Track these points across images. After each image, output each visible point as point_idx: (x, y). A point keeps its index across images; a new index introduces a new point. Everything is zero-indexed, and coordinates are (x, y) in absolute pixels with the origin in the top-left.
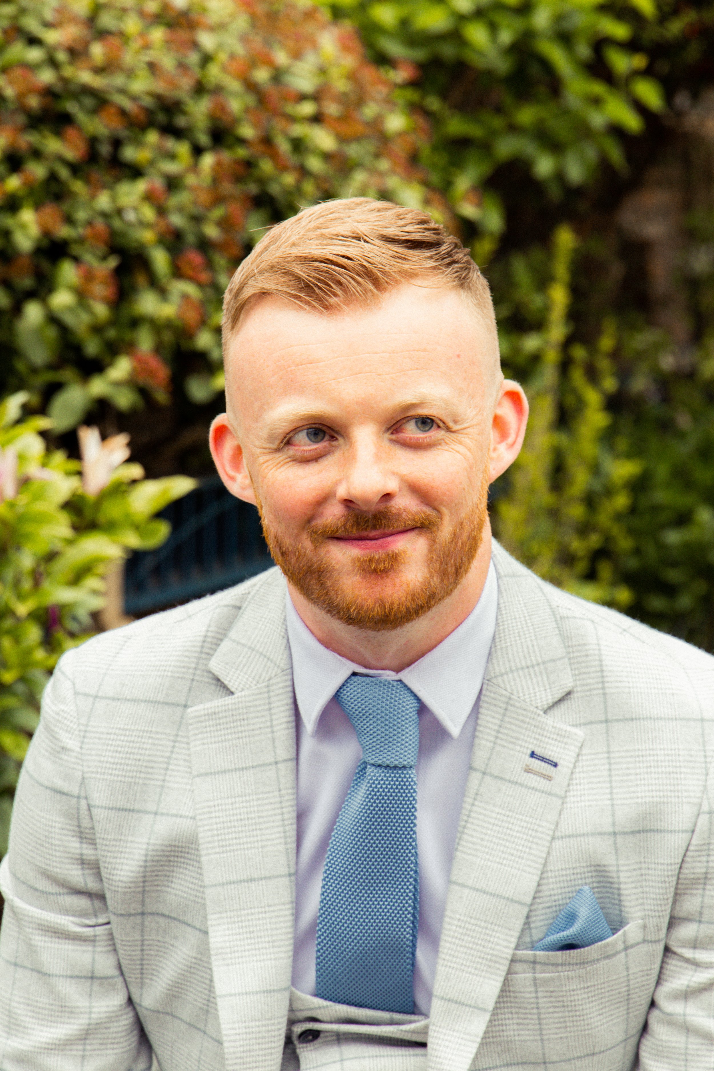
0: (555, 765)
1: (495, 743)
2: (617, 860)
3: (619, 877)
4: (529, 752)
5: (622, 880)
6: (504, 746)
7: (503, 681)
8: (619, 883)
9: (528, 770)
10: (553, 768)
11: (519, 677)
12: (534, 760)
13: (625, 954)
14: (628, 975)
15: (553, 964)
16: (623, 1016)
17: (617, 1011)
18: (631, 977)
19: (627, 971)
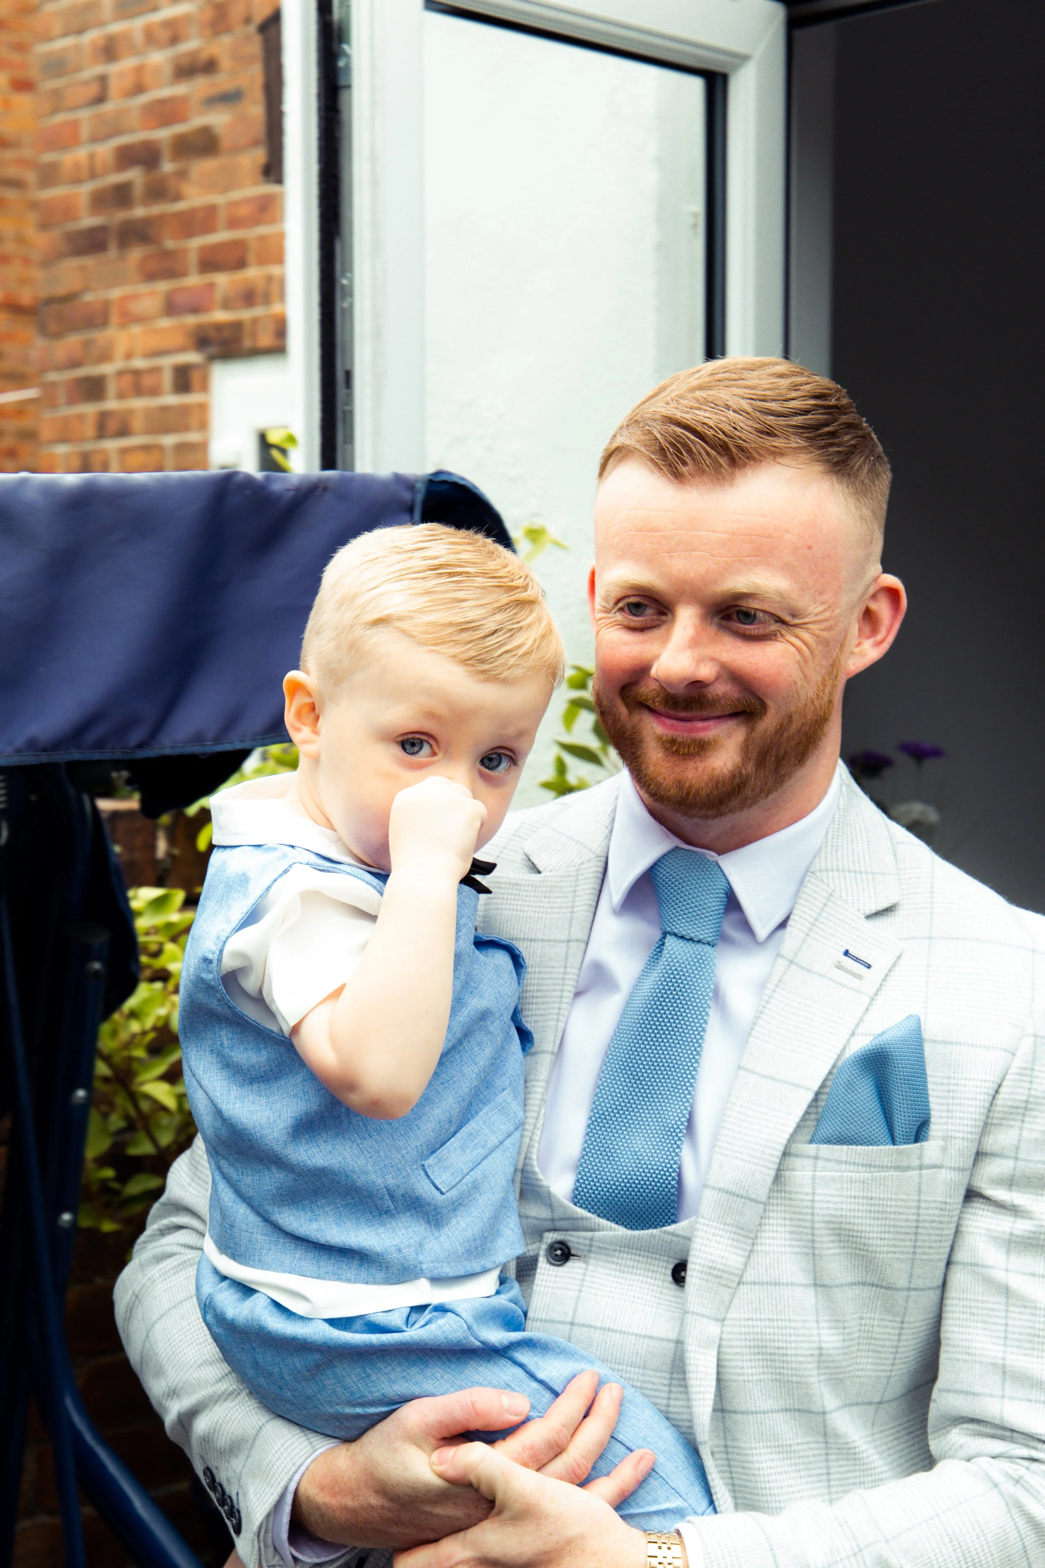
0: (869, 967)
1: (808, 935)
4: (844, 950)
6: (816, 940)
7: (827, 877)
9: (839, 967)
10: (866, 969)
11: (845, 878)
12: (846, 958)
13: (918, 1172)
14: (919, 1201)
15: (836, 1161)
16: (908, 1253)
17: (903, 1243)
18: (923, 1205)
19: (919, 1195)
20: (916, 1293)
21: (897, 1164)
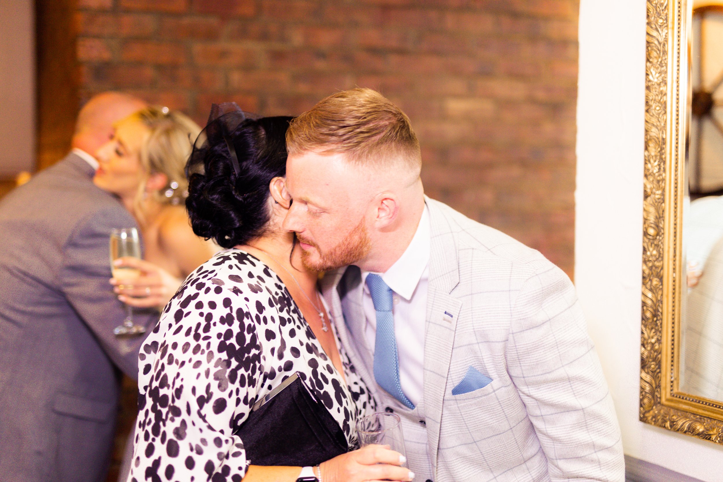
0: (452, 316)
1: (432, 309)
2: (481, 354)
3: (483, 361)
4: (445, 312)
5: (485, 362)
6: (435, 310)
8: (484, 364)
9: (444, 320)
10: (451, 318)
12: (446, 315)
13: (494, 393)
14: (499, 402)
15: (463, 400)
21: (484, 394)
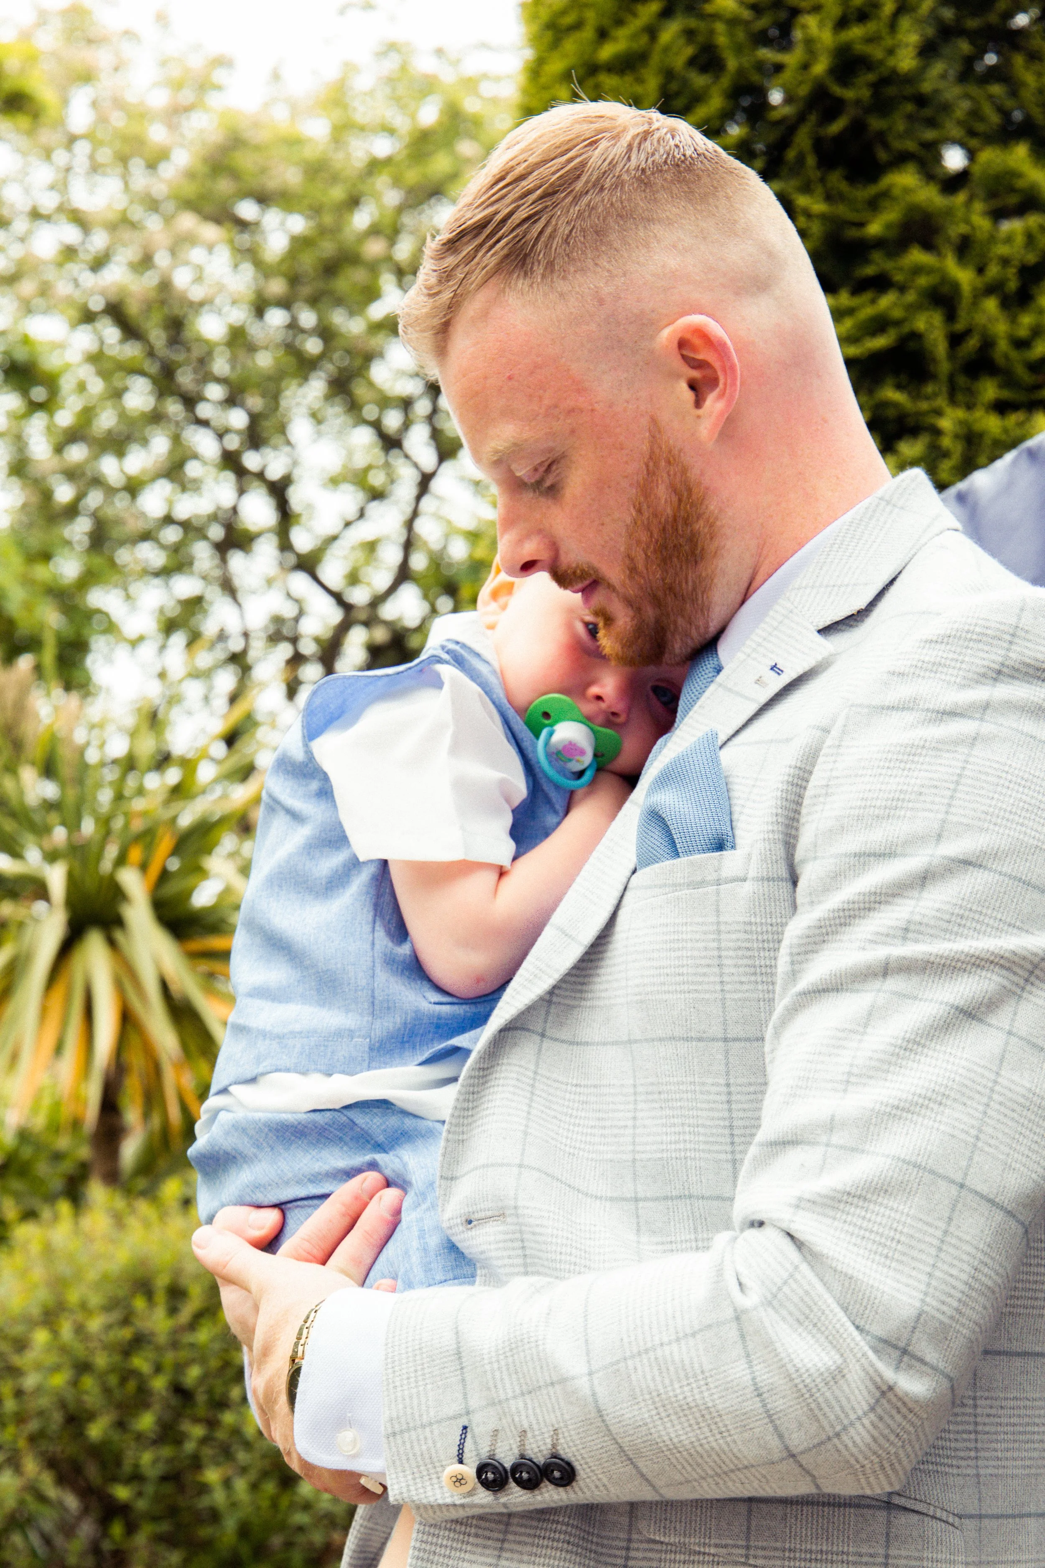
0: (781, 674)
4: (773, 664)
13: (715, 887)
14: (718, 923)
16: (715, 992)
17: (706, 979)
18: (723, 928)
19: (718, 916)
20: (737, 1045)
